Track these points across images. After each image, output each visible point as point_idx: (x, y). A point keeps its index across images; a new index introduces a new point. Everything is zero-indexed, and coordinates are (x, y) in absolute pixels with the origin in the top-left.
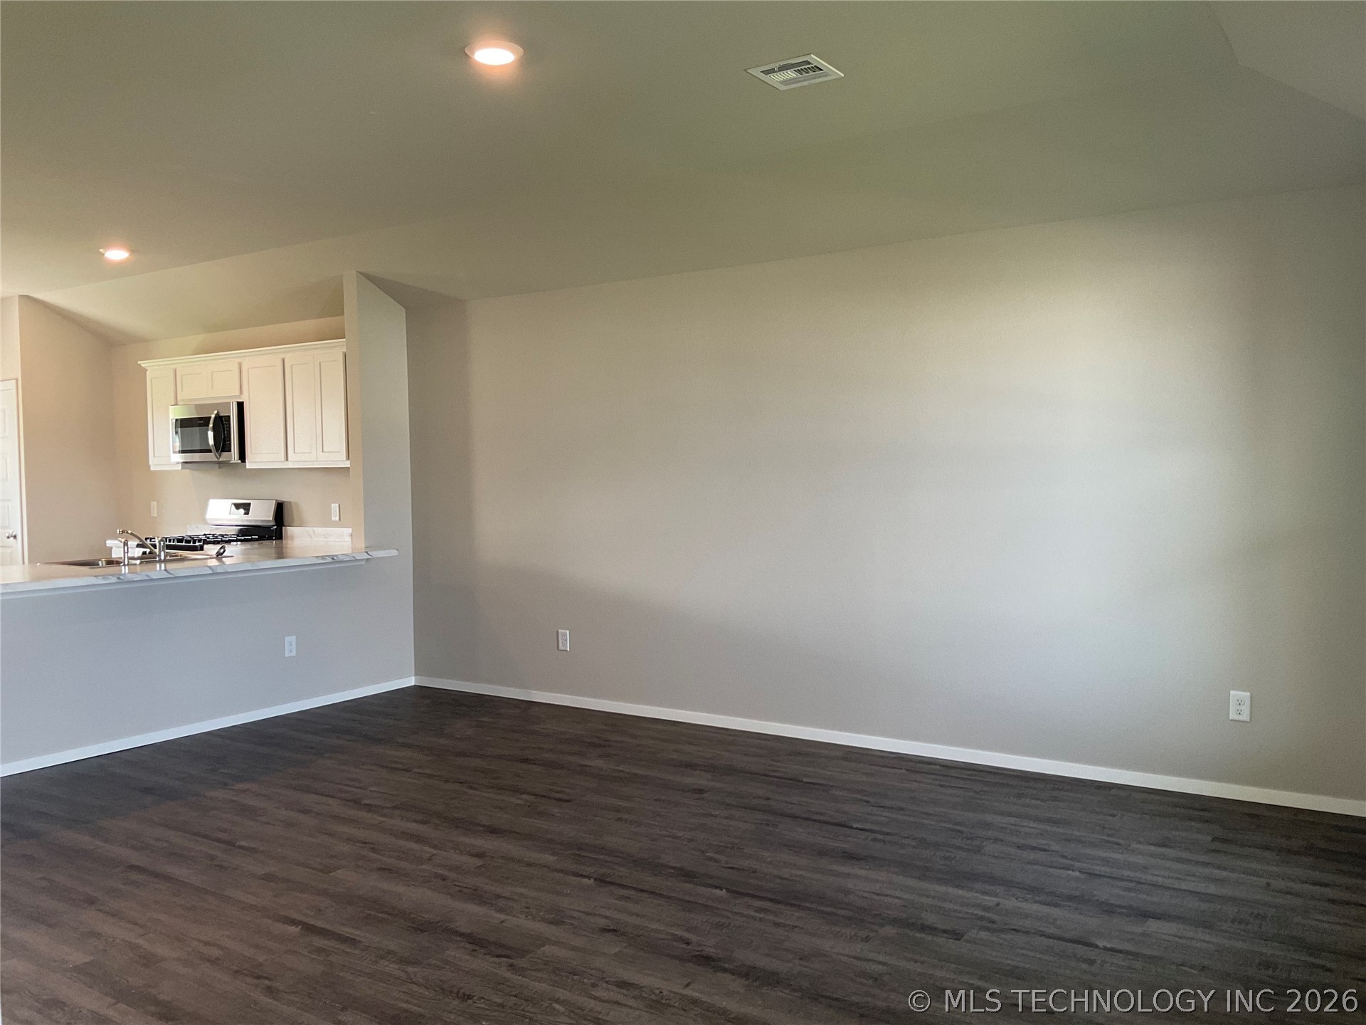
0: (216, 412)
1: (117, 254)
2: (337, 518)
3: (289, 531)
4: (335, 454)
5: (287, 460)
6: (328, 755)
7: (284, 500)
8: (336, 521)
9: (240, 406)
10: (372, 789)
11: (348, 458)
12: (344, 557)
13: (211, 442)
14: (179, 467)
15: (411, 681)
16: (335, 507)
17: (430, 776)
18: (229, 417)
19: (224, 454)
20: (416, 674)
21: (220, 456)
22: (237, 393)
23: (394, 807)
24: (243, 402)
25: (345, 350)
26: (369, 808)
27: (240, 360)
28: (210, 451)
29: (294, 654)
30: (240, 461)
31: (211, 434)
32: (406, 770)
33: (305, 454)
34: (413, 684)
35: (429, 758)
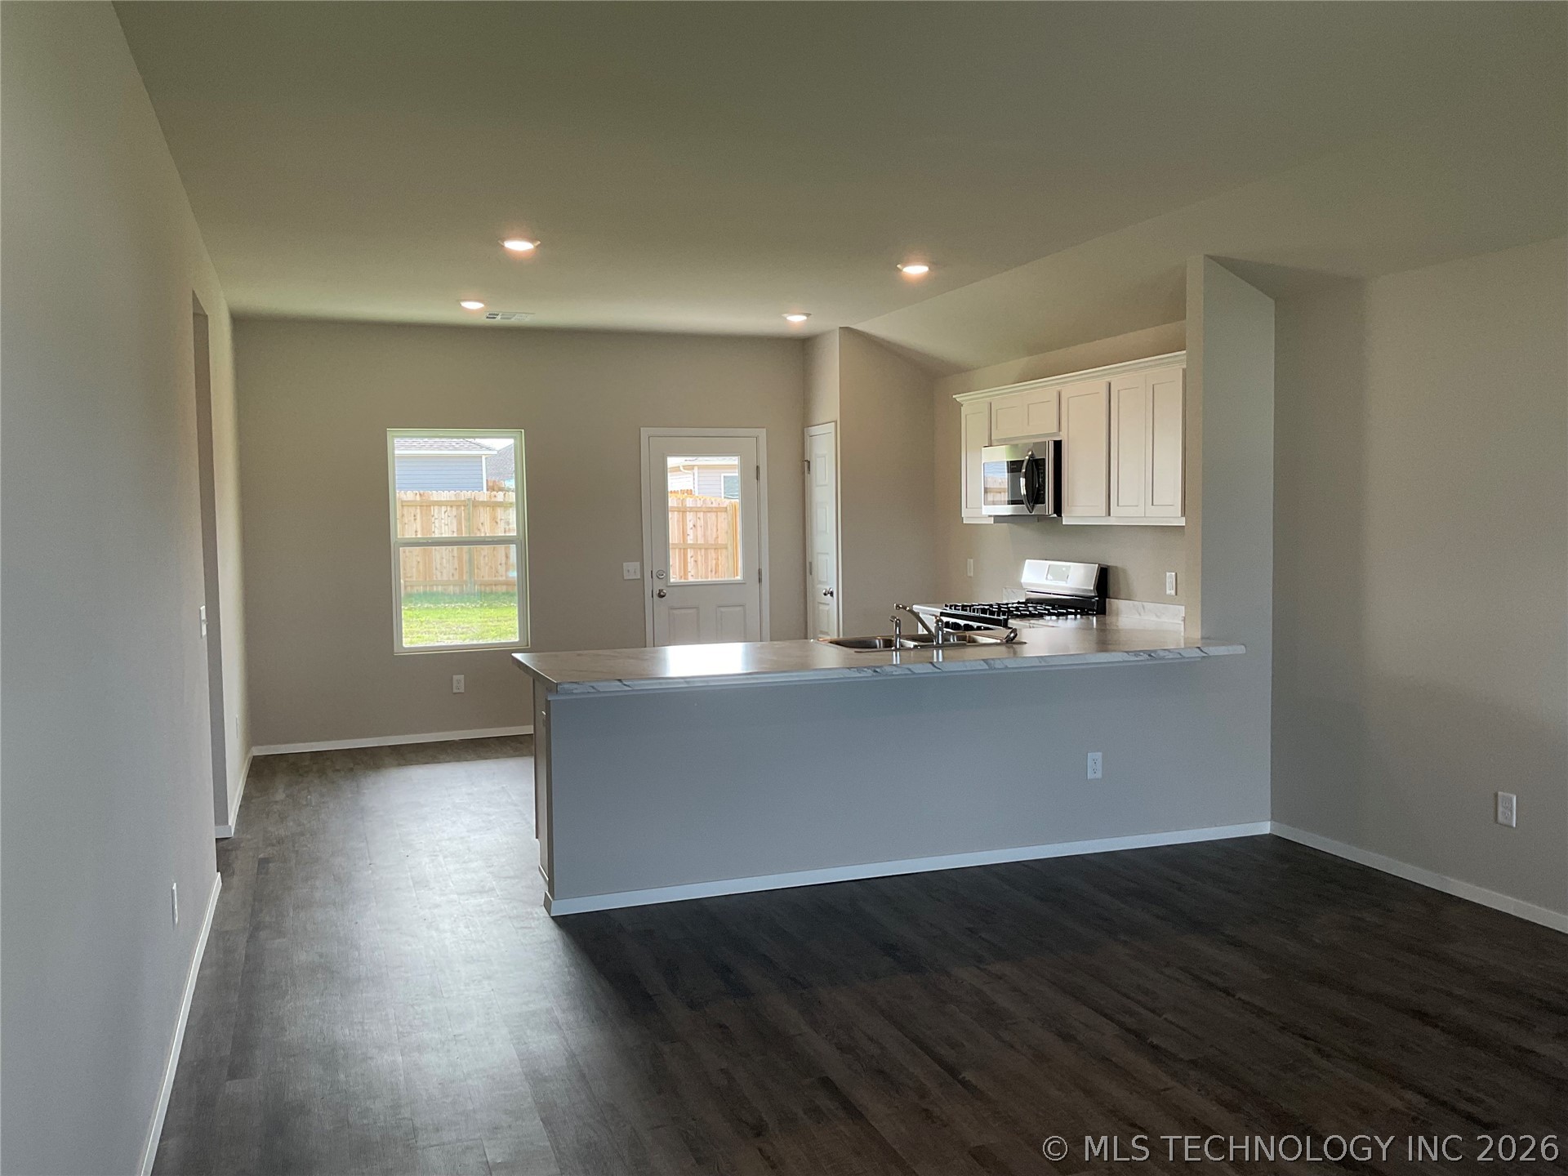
0: (1030, 453)
1: (915, 270)
2: (1173, 592)
3: (1114, 604)
4: (1168, 509)
5: (1109, 515)
6: (1123, 937)
7: (1109, 564)
8: (1170, 596)
9: (1058, 445)
10: (1169, 1016)
11: (1184, 513)
12: (1167, 653)
13: (1023, 491)
14: (992, 521)
15: (1265, 828)
16: (1170, 576)
17: (1260, 1012)
18: (1044, 459)
19: (1039, 506)
20: (1273, 819)
21: (1033, 509)
22: (1055, 430)
23: (1192, 1061)
24: (1061, 441)
25: (1185, 366)
26: (1157, 1053)
27: (1058, 388)
28: (1021, 502)
29: (1099, 775)
30: (1055, 515)
31: (1023, 481)
32: (1227, 992)
33: (1131, 509)
34: (1268, 833)
35: (1265, 976)
